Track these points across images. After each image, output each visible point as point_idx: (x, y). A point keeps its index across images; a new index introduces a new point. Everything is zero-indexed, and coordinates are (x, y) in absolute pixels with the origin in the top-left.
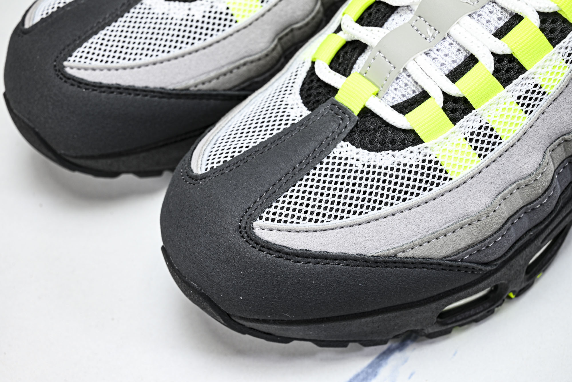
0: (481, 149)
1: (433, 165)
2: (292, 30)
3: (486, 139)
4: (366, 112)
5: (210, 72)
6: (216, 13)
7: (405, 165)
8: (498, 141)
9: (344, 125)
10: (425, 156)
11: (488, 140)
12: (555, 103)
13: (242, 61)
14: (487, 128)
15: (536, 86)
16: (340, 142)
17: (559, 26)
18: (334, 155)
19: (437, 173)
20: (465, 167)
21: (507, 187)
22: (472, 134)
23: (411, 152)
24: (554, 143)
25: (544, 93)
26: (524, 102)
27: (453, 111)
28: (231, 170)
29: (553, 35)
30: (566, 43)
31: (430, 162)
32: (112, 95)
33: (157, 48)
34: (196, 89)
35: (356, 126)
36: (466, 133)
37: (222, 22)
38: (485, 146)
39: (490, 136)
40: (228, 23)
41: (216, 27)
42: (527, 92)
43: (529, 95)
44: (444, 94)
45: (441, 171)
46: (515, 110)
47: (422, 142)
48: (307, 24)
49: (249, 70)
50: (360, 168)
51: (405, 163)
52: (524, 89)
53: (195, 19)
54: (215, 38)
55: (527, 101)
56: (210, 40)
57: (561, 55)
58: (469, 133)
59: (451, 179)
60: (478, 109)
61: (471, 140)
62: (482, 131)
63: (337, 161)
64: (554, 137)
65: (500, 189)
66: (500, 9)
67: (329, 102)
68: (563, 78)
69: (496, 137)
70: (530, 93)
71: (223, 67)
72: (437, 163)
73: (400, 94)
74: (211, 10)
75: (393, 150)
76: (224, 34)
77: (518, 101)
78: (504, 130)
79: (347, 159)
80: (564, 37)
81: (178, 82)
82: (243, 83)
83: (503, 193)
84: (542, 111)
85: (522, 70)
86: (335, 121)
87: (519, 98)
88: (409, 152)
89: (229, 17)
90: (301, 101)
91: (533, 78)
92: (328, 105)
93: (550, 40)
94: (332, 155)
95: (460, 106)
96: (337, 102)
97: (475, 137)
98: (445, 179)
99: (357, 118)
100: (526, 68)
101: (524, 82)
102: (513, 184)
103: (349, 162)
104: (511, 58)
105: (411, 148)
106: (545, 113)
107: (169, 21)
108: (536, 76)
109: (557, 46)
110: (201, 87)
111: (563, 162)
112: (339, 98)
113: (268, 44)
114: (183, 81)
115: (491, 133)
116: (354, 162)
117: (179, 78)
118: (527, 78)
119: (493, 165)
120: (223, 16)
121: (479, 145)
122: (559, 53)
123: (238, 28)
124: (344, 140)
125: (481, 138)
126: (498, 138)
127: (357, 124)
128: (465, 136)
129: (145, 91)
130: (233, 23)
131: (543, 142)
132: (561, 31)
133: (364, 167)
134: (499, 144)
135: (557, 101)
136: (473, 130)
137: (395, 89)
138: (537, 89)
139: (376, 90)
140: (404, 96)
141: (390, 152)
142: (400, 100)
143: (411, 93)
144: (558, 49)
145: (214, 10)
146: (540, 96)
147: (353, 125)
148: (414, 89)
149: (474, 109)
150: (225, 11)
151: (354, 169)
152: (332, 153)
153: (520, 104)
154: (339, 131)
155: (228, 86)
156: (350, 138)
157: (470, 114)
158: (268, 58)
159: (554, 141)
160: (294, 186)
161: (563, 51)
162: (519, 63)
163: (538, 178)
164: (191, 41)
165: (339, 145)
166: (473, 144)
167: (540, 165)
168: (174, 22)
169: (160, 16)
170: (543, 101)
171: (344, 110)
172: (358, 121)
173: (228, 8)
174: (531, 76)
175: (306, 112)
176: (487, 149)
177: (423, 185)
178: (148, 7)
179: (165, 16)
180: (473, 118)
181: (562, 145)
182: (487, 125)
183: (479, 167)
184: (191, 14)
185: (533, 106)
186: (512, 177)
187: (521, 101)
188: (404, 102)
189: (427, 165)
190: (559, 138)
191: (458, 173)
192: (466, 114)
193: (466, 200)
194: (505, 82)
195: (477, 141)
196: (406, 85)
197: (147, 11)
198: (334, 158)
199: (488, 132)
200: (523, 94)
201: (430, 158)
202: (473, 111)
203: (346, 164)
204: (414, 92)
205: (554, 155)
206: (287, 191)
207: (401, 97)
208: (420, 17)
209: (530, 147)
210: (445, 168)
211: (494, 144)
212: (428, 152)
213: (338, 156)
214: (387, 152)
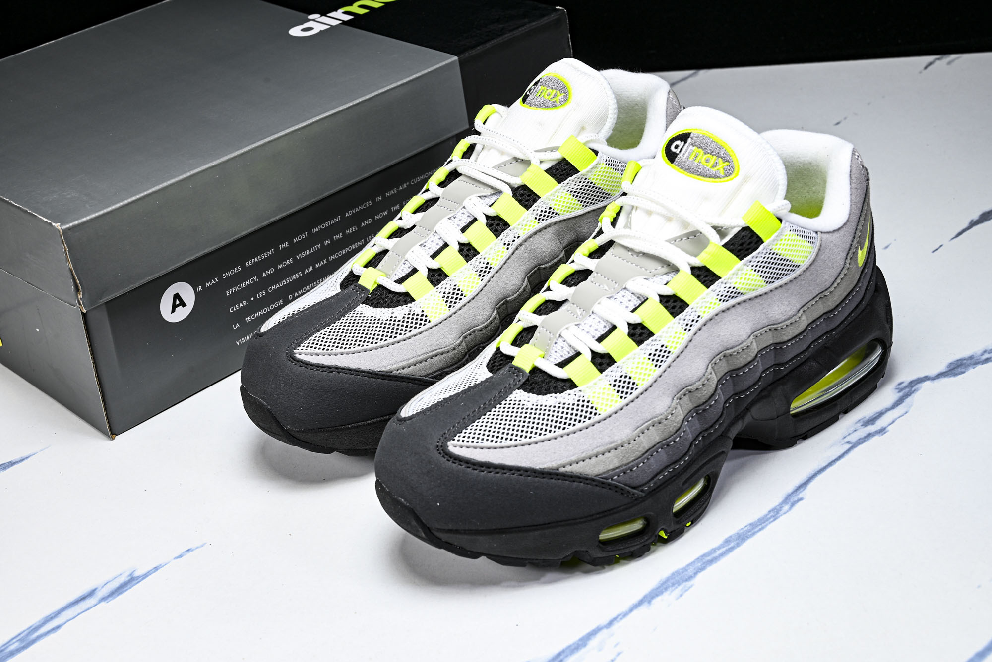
0: (622, 392)
1: (585, 404)
2: (474, 332)
3: (626, 385)
4: (535, 369)
5: (409, 359)
6: (413, 314)
7: (564, 404)
8: (635, 386)
9: (518, 379)
10: (580, 397)
12: (677, 360)
13: (434, 353)
14: (626, 377)
15: (662, 346)
16: (515, 390)
17: (678, 304)
19: (589, 410)
20: (611, 406)
21: (644, 423)
22: (615, 381)
23: (569, 395)
24: (681, 393)
25: (669, 352)
26: (654, 358)
27: (601, 364)
28: (431, 412)
29: (674, 310)
30: (683, 316)
31: (583, 401)
32: (331, 374)
33: (367, 340)
34: (398, 372)
35: (528, 380)
36: (611, 380)
37: (419, 322)
38: (625, 390)
39: (629, 383)
40: (423, 322)
41: (414, 325)
42: (656, 350)
43: (658, 353)
44: (592, 351)
45: (592, 408)
46: (648, 364)
47: (577, 387)
48: (486, 327)
49: (440, 361)
50: (530, 407)
51: (565, 402)
52: (654, 348)
53: (397, 319)
54: (412, 333)
55: (656, 358)
56: (408, 334)
57: (680, 324)
58: (613, 380)
59: (599, 414)
60: (619, 361)
61: (614, 386)
62: (623, 379)
63: (512, 402)
64: (680, 387)
65: (639, 424)
67: (508, 366)
68: (682, 342)
69: (634, 384)
71: (419, 356)
72: (588, 402)
73: (559, 355)
74: (409, 312)
75: (556, 393)
76: (420, 330)
77: (649, 357)
78: (640, 379)
79: (520, 401)
80: (683, 311)
81: (383, 366)
82: (436, 371)
83: (640, 428)
84: (668, 366)
85: (651, 334)
86: (512, 377)
87: (650, 354)
88: (567, 394)
89: (424, 318)
90: (487, 370)
91: (660, 341)
92: (507, 368)
93: (672, 313)
94: (508, 399)
95: (605, 361)
96: (514, 366)
97: (617, 383)
98: (595, 414)
99: (529, 374)
100: (654, 333)
101: (653, 343)
102: (649, 421)
103: (522, 402)
104: (641, 326)
105: (568, 392)
106: (671, 367)
107: (377, 321)
108: (662, 339)
109: (677, 317)
110: (401, 371)
111: (690, 411)
112: (515, 362)
113: (455, 340)
114: (387, 366)
115: (630, 380)
116: (525, 403)
117: (385, 363)
118: (656, 340)
119: (632, 404)
120: (419, 317)
121: (621, 389)
122: (679, 323)
123: (431, 326)
124: (518, 389)
125: (622, 384)
126: (635, 385)
127: (528, 378)
128: (610, 383)
129: (357, 372)
130: (427, 322)
131: (671, 390)
132: (680, 307)
133: (533, 405)
134: (636, 389)
135: (679, 358)
136: (615, 378)
137: (556, 352)
138: (664, 349)
139: (542, 353)
140: (562, 356)
141: (553, 395)
142: (560, 360)
143: (567, 353)
144: (678, 320)
146: (666, 354)
147: (525, 379)
148: (569, 350)
149: (616, 362)
150: (420, 314)
151: (525, 407)
152: (509, 398)
153: (651, 360)
154: (515, 384)
155: (424, 373)
156: (523, 387)
157: (613, 366)
158: (455, 352)
159: (680, 391)
160: (479, 419)
161: (682, 321)
162: (648, 329)
163: (668, 418)
164: (394, 335)
165: (514, 393)
166: (616, 388)
167: (669, 407)
168: (380, 321)
169: (370, 318)
170: (669, 358)
171: (518, 370)
172: (529, 377)
173: (423, 311)
174: (658, 339)
175: (490, 375)
176: (627, 393)
177: (578, 418)
178: (359, 313)
179: (373, 318)
180: (616, 368)
181: (687, 396)
182: (626, 374)
183: (621, 406)
184: (394, 316)
185: (662, 361)
186: (648, 416)
187: (652, 357)
188: (563, 361)
189: (581, 403)
190: (684, 389)
191: (605, 410)
192: (610, 366)
193: (611, 430)
194: (639, 343)
195: (619, 386)
196: (563, 348)
197: (359, 315)
198: (511, 400)
199: (627, 380)
200: (653, 353)
201: (583, 399)
202: (615, 364)
203: (519, 404)
204: (569, 353)
205: (681, 403)
206: (474, 422)
207: (560, 357)
208: (573, 304)
209: (661, 393)
210: (595, 406)
211: (632, 389)
212: (582, 394)
213: (513, 399)
214: (551, 395)
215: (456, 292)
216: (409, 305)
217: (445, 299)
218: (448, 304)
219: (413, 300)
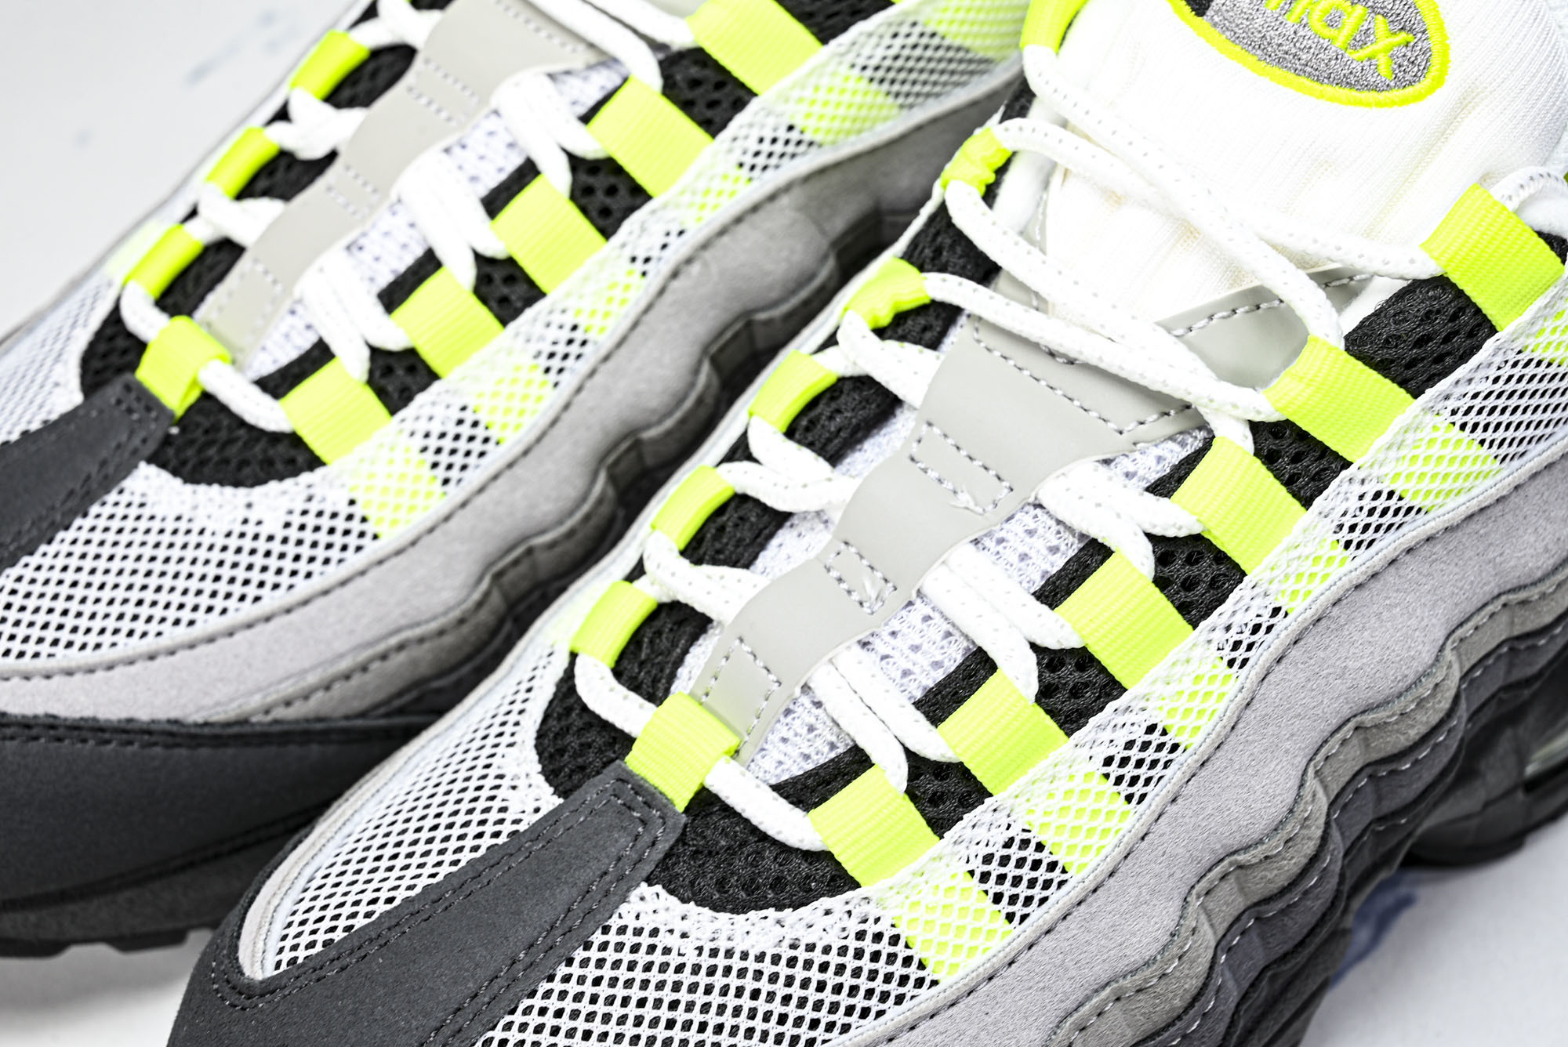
0: (1013, 899)
1: (884, 947)
2: (530, 551)
3: (1026, 872)
4: (705, 802)
5: (305, 672)
6: (320, 514)
7: (811, 948)
8: (1056, 875)
9: (647, 839)
10: (865, 921)
11: (1029, 877)
12: (1203, 773)
13: (393, 641)
14: (1025, 843)
15: (1151, 729)
16: (638, 885)
17: (1205, 569)
18: (622, 923)
19: (898, 969)
20: (973, 950)
21: (1088, 998)
22: (988, 859)
23: (828, 913)
24: (1210, 875)
25: (1175, 747)
26: (1121, 771)
27: (936, 800)
28: (343, 969)
29: (1191, 596)
30: (1225, 617)
31: (878, 937)
32: (33, 745)
33: (158, 612)
34: (269, 718)
35: (682, 840)
36: (972, 859)
37: (338, 539)
38: (1022, 891)
39: (1036, 865)
40: (352, 541)
41: (320, 553)
42: (1129, 745)
43: (1135, 754)
44: (910, 755)
45: (907, 961)
46: (1100, 794)
47: (855, 885)
49: (414, 663)
50: (691, 959)
51: (810, 941)
52: (1122, 738)
53: (264, 532)
54: (317, 583)
55: (1129, 771)
56: (303, 588)
57: (1214, 646)
58: (980, 858)
59: (934, 983)
60: (1001, 794)
61: (985, 877)
62: (1015, 853)
63: (629, 939)
64: (1208, 859)
65: (1070, 1004)
66: (1053, 523)
67: (610, 772)
68: (1221, 707)
69: (1052, 866)
70: (1136, 749)
71: (341, 656)
72: (895, 940)
73: (795, 753)
74: (307, 506)
75: (780, 908)
76: (343, 571)
77: (1106, 770)
78: (1071, 848)
79: (655, 932)
80: (1221, 601)
81: (218, 704)
82: (400, 694)
83: (1076, 1016)
84: (1170, 796)
85: (1113, 688)
86: (625, 828)
87: (1108, 761)
88: (821, 912)
89: (355, 526)
90: (539, 767)
91: (1143, 710)
92: (606, 780)
93: (1183, 609)
94: (615, 923)
95: (952, 784)
96: (630, 774)
97: (995, 869)
98: (920, 982)
99: (684, 819)
100: (1125, 684)
101: (1120, 720)
102: (1104, 987)
103: (662, 941)
104: (1083, 658)
105: (825, 902)
106: (1180, 801)
107: (193, 539)
108: (1150, 705)
109: (1203, 624)
110: (281, 713)
111: (1238, 919)
112: (636, 761)
113: (464, 592)
114: (232, 700)
115: (1038, 856)
116: (673, 941)
117: (221, 692)
118: (1128, 709)
119: (1046, 942)
120: (340, 524)
121: (1007, 889)
122: (1209, 642)
123: (380, 555)
124: (650, 881)
125: (1010, 870)
126: (1058, 870)
127: (684, 833)
128: (970, 867)
129: (127, 731)
130: (366, 541)
131: (1178, 875)
132: (1213, 584)
133: (700, 954)
134: (1061, 884)
135: (1209, 766)
136: (989, 850)
137: (784, 740)
138: (1156, 738)
139: (733, 742)
140: (807, 757)
141: (771, 912)
142: (796, 768)
143: (826, 749)
144: (1205, 632)
145: (314, 507)
146: (1163, 755)
147: (673, 838)
148: (834, 739)
149: (991, 795)
150: (345, 512)
151: (674, 960)
152: (615, 916)
153: (1112, 779)
154: (635, 856)
155: (357, 705)
156: (666, 876)
157: (981, 808)
158: (465, 629)
159: (1210, 870)
160: (512, 1012)
161: (1219, 636)
162: (1103, 670)
163: (1169, 971)
164: (251, 591)
165: (634, 896)
166: (992, 886)
167: (1173, 935)
168: (206, 540)
169: (170, 526)
170: (1173, 767)
171: (647, 798)
172: (686, 826)
173: (352, 502)
174: (1136, 706)
175: (550, 801)
176: (1028, 900)
177: (859, 1001)
178: (137, 500)
179: (183, 526)
180: (988, 817)
181: (1232, 879)
182: (1025, 836)
183: (1008, 950)
184: (253, 519)
185: (1148, 781)
186: (1102, 972)
187: (1114, 770)
188: (808, 775)
189: (869, 946)
190: (1221, 860)
191: (954, 966)
192: (972, 807)
193: (975, 1038)
194: (1070, 721)
195: (1001, 879)
196: (811, 729)
197: (133, 512)
198: (622, 930)
199: (1030, 854)
200: (1119, 753)
201: (877, 929)
202: (988, 801)
203: (652, 949)
204: (833, 746)
205: (1211, 906)
206: (493, 1028)
207: (800, 760)
208: (846, 543)
209: (1144, 891)
210: (917, 953)
211: (1047, 884)
212: (873, 911)
213: (632, 924)
214: (764, 913)
215: (466, 430)
216: (306, 477)
217: (430, 457)
218: (441, 472)
219: (314, 462)
